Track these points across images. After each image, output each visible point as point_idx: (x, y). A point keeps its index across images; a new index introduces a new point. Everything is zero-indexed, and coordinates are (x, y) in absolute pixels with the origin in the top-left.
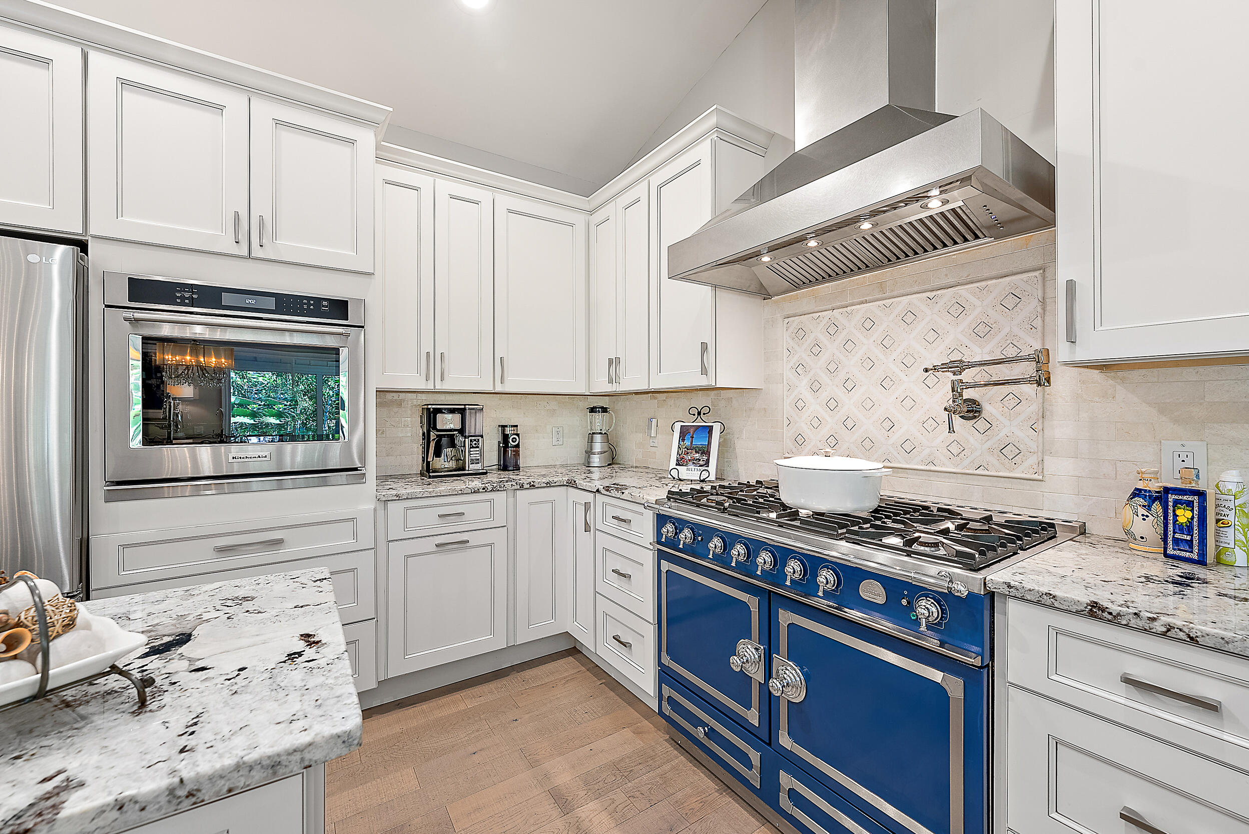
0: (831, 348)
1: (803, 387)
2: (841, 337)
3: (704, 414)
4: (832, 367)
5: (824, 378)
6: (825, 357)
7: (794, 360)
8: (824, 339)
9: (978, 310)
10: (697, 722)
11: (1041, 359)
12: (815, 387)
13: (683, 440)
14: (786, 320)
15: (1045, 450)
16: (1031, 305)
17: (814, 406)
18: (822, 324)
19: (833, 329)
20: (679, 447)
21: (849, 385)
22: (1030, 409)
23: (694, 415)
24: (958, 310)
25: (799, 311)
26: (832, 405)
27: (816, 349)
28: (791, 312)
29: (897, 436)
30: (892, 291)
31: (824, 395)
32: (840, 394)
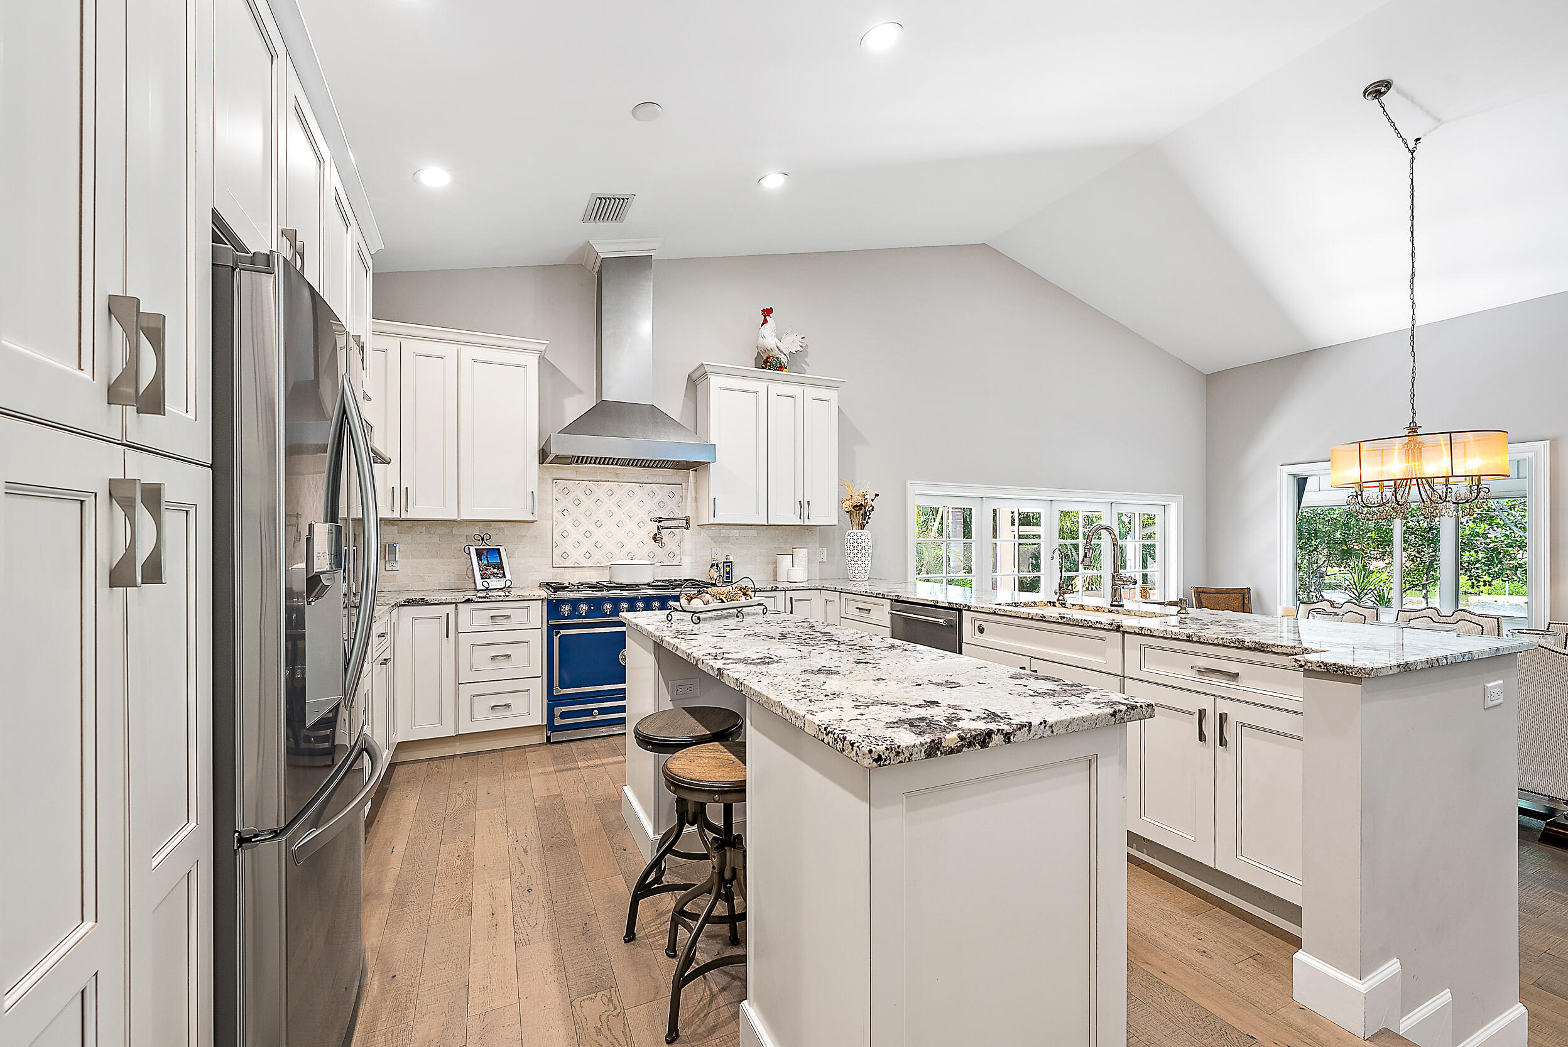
0: (587, 503)
1: (567, 524)
2: (594, 497)
3: (487, 540)
4: (588, 513)
5: (583, 519)
6: (582, 507)
7: (561, 507)
8: (582, 497)
9: (660, 496)
10: (589, 712)
11: (687, 520)
12: (576, 524)
13: (481, 560)
14: (555, 481)
15: (682, 554)
16: (677, 498)
17: (575, 535)
18: (581, 488)
19: (588, 493)
20: (479, 566)
21: (599, 524)
22: (678, 538)
23: (479, 540)
24: (652, 494)
25: (563, 477)
26: (587, 535)
27: (578, 502)
28: (558, 477)
29: (625, 550)
30: (623, 479)
31: (582, 529)
32: (593, 529)
